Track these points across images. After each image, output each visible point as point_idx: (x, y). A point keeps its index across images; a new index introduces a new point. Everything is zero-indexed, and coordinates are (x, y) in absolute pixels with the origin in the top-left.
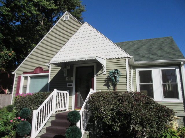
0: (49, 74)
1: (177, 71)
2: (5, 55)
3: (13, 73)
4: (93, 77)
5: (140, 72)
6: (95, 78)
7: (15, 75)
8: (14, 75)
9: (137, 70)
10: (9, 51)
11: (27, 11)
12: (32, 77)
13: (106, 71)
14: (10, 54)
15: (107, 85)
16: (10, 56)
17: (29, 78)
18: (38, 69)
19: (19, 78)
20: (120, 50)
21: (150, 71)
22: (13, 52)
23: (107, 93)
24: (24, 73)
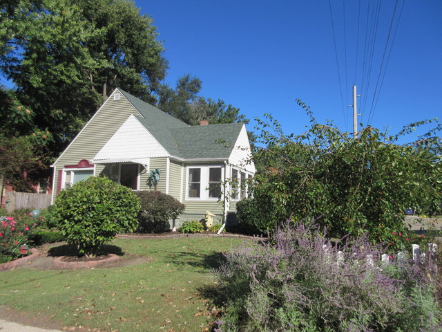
0: (94, 169)
1: (223, 169)
2: (38, 138)
3: (51, 166)
4: (137, 176)
5: (190, 169)
6: (139, 177)
7: (55, 169)
8: (53, 168)
9: (188, 168)
10: (43, 132)
11: (67, 76)
12: (76, 172)
13: (148, 171)
14: (44, 136)
15: (149, 184)
16: (44, 140)
17: (72, 173)
18: (83, 163)
19: (60, 172)
20: (163, 148)
21: (199, 169)
22: (48, 132)
23: (152, 192)
24: (66, 167)
